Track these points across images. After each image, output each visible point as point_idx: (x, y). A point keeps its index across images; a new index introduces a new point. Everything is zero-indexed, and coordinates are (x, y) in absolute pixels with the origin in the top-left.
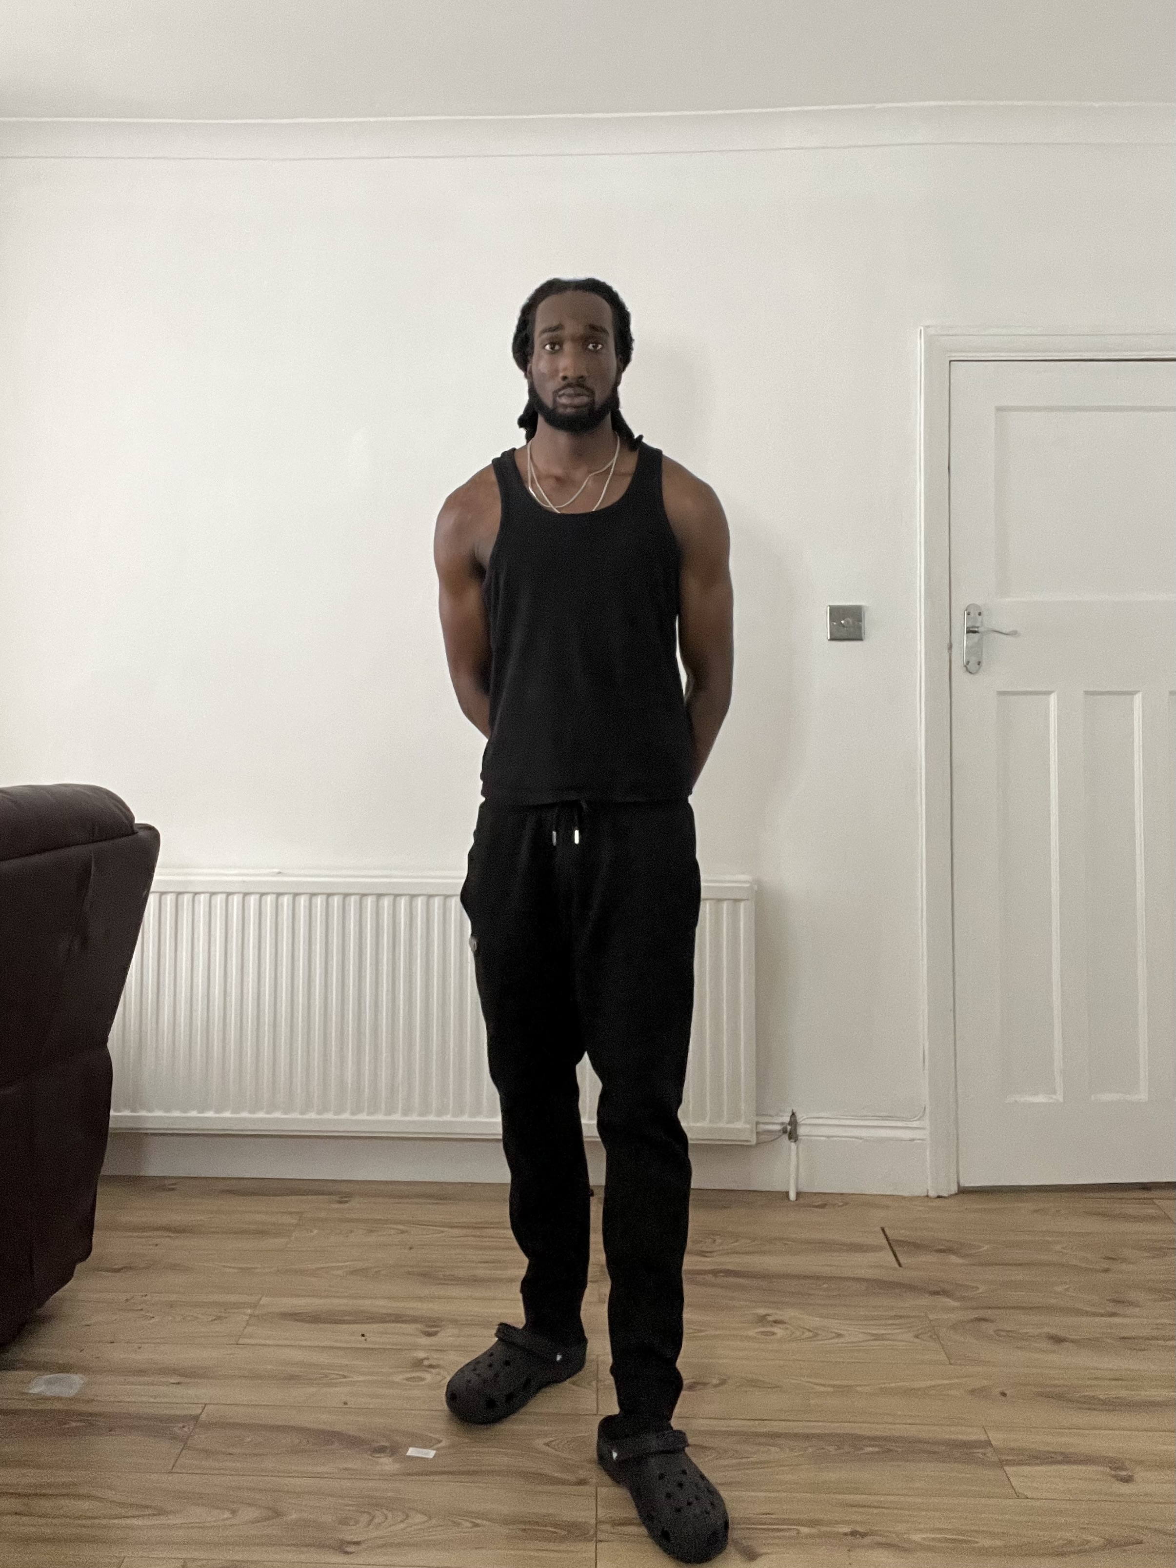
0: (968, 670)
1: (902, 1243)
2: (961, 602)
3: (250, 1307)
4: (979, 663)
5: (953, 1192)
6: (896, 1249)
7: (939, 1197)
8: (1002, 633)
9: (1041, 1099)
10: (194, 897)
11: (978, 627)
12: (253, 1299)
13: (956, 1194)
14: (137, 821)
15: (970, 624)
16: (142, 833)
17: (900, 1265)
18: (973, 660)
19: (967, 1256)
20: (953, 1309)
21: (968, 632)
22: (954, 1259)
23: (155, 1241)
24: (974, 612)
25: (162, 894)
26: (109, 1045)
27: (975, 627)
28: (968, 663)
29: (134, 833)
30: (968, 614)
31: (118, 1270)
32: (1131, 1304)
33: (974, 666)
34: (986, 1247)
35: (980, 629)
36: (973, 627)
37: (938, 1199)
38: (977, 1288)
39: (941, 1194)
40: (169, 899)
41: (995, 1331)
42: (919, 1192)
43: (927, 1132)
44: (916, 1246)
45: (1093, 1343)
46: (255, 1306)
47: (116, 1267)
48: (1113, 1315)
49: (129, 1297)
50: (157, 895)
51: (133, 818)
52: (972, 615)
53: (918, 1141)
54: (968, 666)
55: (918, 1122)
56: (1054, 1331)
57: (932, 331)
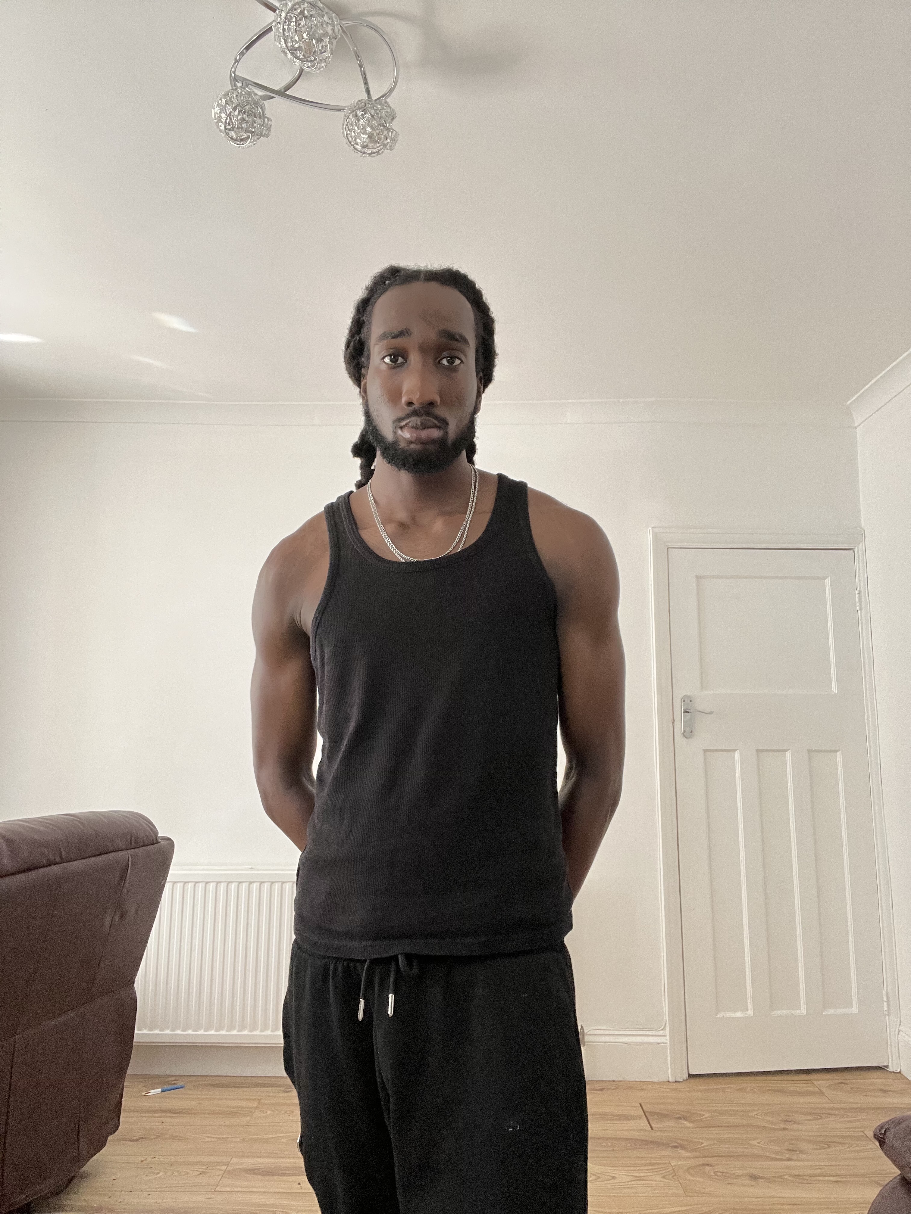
0: (685, 736)
1: (653, 1113)
2: (679, 694)
3: (225, 1165)
4: (691, 732)
5: (685, 1079)
6: (650, 1118)
7: (676, 1082)
8: (704, 713)
9: (739, 1014)
10: (195, 886)
11: (690, 709)
12: (226, 1159)
13: (687, 1080)
14: (159, 835)
15: (685, 708)
16: (163, 843)
17: (652, 1129)
18: (688, 729)
19: (696, 1121)
20: (686, 1158)
21: (684, 712)
22: (687, 1124)
23: (161, 1119)
24: (688, 700)
25: (175, 883)
26: (135, 985)
27: (688, 709)
28: (685, 731)
29: (157, 842)
30: (684, 701)
31: (137, 1140)
32: (802, 1152)
33: (689, 733)
34: (707, 1115)
35: (691, 711)
36: (687, 709)
37: (676, 1083)
38: (702, 1143)
39: (677, 1080)
40: (179, 886)
41: (714, 1172)
42: (663, 1078)
43: (668, 1038)
44: (662, 1116)
45: (777, 1179)
46: (227, 1164)
47: (135, 1138)
48: (789, 1159)
49: (143, 1159)
50: (171, 884)
51: (157, 833)
52: (686, 701)
53: (662, 1044)
54: (685, 733)
55: (662, 1032)
56: (753, 1171)
57: (656, 530)
